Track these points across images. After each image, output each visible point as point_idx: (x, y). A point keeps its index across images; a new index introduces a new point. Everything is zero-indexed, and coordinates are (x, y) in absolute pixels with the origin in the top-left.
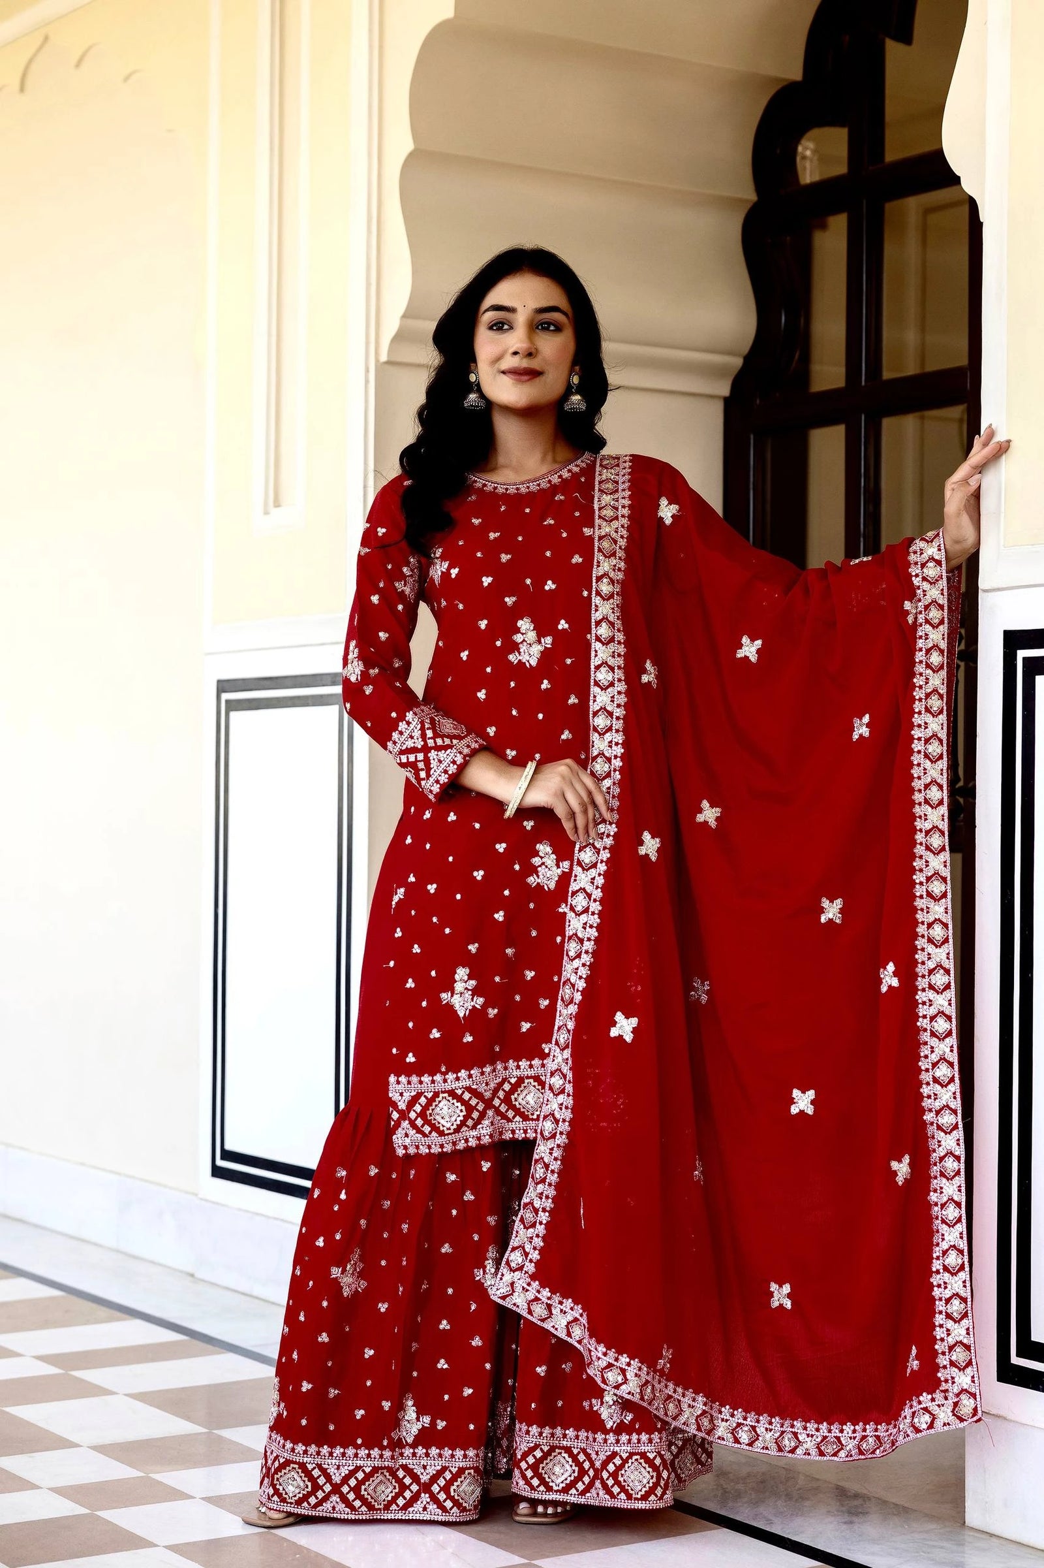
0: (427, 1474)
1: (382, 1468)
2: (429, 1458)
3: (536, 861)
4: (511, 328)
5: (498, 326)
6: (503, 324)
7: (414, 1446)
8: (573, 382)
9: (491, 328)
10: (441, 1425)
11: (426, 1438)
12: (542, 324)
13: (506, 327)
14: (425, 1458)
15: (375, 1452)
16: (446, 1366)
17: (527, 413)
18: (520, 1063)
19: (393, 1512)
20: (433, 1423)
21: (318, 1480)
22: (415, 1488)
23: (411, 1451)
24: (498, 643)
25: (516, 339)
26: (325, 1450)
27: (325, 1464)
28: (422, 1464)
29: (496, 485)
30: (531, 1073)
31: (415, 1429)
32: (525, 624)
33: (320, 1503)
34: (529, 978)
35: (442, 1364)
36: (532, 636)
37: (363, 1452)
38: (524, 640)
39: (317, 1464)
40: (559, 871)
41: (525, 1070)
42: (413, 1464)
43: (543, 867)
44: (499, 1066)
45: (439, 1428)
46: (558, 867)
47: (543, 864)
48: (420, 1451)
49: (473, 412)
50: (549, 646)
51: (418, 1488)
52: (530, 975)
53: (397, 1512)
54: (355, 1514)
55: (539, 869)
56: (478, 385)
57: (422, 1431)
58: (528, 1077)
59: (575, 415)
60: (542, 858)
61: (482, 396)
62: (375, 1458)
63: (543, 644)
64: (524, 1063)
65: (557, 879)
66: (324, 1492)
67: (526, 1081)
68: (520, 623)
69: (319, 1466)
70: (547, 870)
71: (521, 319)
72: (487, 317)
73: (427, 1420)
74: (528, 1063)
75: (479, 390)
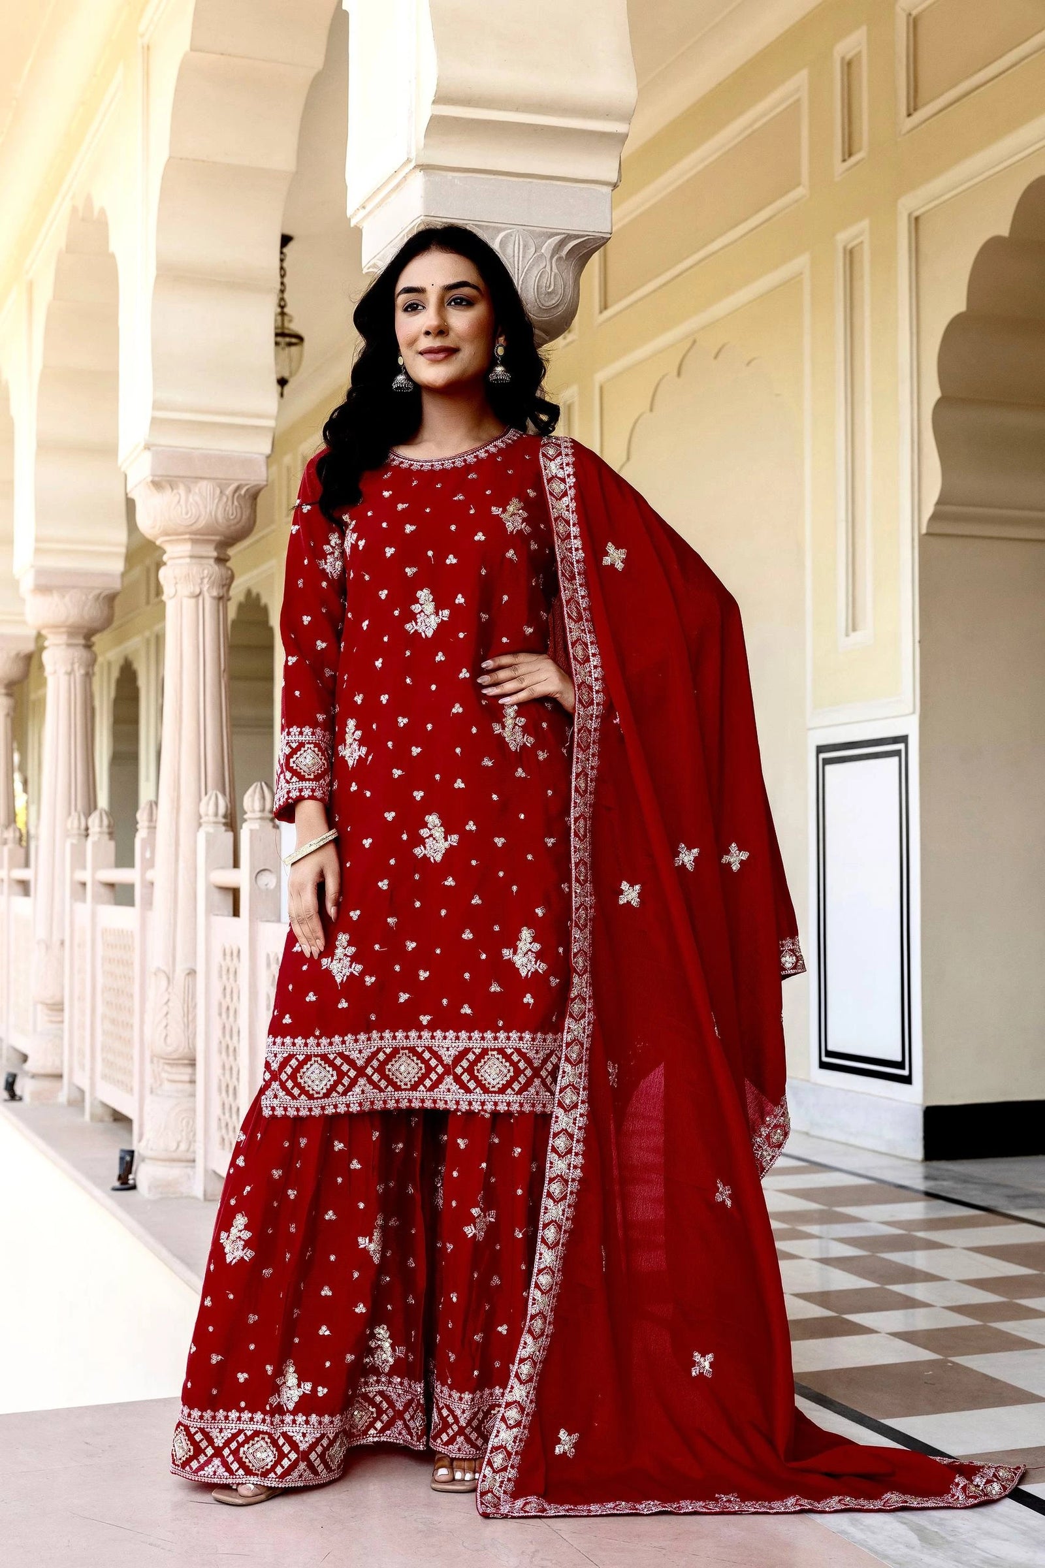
0: (306, 1442)
1: (263, 1433)
2: (309, 1426)
3: (424, 832)
5: (414, 308)
6: (416, 306)
7: (294, 1412)
8: (496, 354)
9: (407, 309)
10: (322, 1391)
12: (454, 301)
13: (418, 309)
14: (305, 1426)
15: (259, 1416)
16: (327, 1333)
18: (396, 1034)
19: (273, 1479)
20: (314, 1390)
21: (200, 1444)
22: (293, 1456)
23: (292, 1417)
24: (396, 613)
26: (208, 1414)
27: (207, 1428)
28: (302, 1431)
30: (406, 1043)
31: (296, 1395)
32: (424, 595)
33: (201, 1468)
34: (410, 949)
36: (430, 608)
37: (246, 1415)
38: (422, 611)
39: (200, 1428)
40: (447, 845)
41: (401, 1041)
42: (293, 1432)
43: (431, 839)
45: (320, 1394)
46: (446, 839)
47: (431, 835)
48: (301, 1418)
50: (445, 619)
51: (296, 1456)
52: (411, 945)
53: (275, 1479)
55: (427, 840)
56: (404, 367)
57: (303, 1397)
58: (404, 1048)
60: (430, 829)
61: (409, 377)
62: (257, 1422)
63: (441, 617)
64: (400, 1034)
65: (444, 852)
66: (206, 1456)
67: (402, 1052)
68: (419, 594)
69: (202, 1430)
70: (435, 842)
72: (402, 299)
73: (308, 1386)
74: (405, 1034)
75: (406, 372)
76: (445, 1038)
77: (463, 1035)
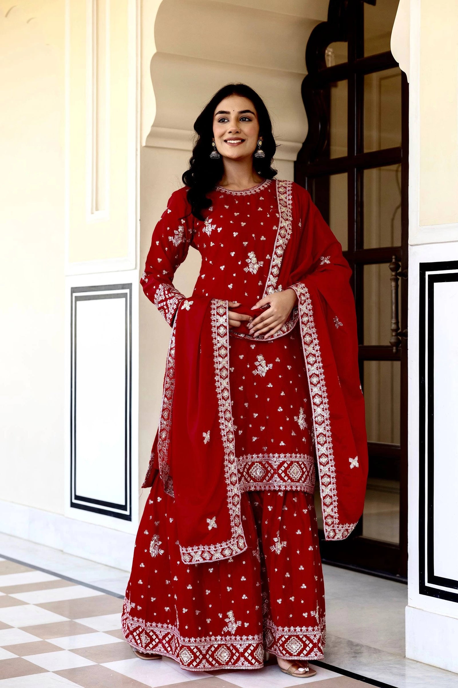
0: (242, 648)
1: (222, 645)
2: (242, 641)
3: (257, 363)
4: (229, 121)
5: (222, 121)
6: (225, 119)
7: (235, 635)
8: (259, 144)
9: (219, 121)
10: (246, 625)
11: (240, 631)
12: (242, 118)
13: (226, 121)
14: (241, 641)
15: (219, 638)
16: (246, 598)
17: (238, 160)
18: (253, 456)
19: (230, 666)
20: (243, 625)
21: (196, 654)
22: (237, 654)
23: (234, 637)
24: (240, 263)
25: (230, 126)
26: (198, 639)
27: (199, 646)
28: (239, 643)
29: (231, 192)
30: (258, 460)
31: (235, 626)
32: (251, 255)
33: (198, 665)
34: (255, 417)
35: (244, 597)
36: (254, 260)
37: (213, 638)
38: (251, 262)
39: (195, 646)
40: (268, 369)
41: (255, 459)
42: (236, 644)
43: (260, 366)
44: (245, 457)
45: (246, 626)
46: (267, 366)
47: (260, 365)
48: (238, 638)
49: (214, 160)
50: (262, 266)
51: (238, 655)
52: (256, 415)
53: (231, 666)
54: (214, 668)
55: (258, 367)
56: (216, 148)
57: (238, 628)
58: (256, 462)
59: (260, 159)
60: (259, 362)
61: (218, 152)
62: (219, 640)
63: (259, 265)
64: (255, 456)
65: (266, 372)
66: (199, 659)
67: (256, 464)
68: (249, 254)
69: (196, 647)
70: (262, 367)
71: (233, 116)
72: (217, 117)
73: (239, 623)
74: (257, 456)
75: (216, 150)
76: (274, 457)
77: (282, 455)
